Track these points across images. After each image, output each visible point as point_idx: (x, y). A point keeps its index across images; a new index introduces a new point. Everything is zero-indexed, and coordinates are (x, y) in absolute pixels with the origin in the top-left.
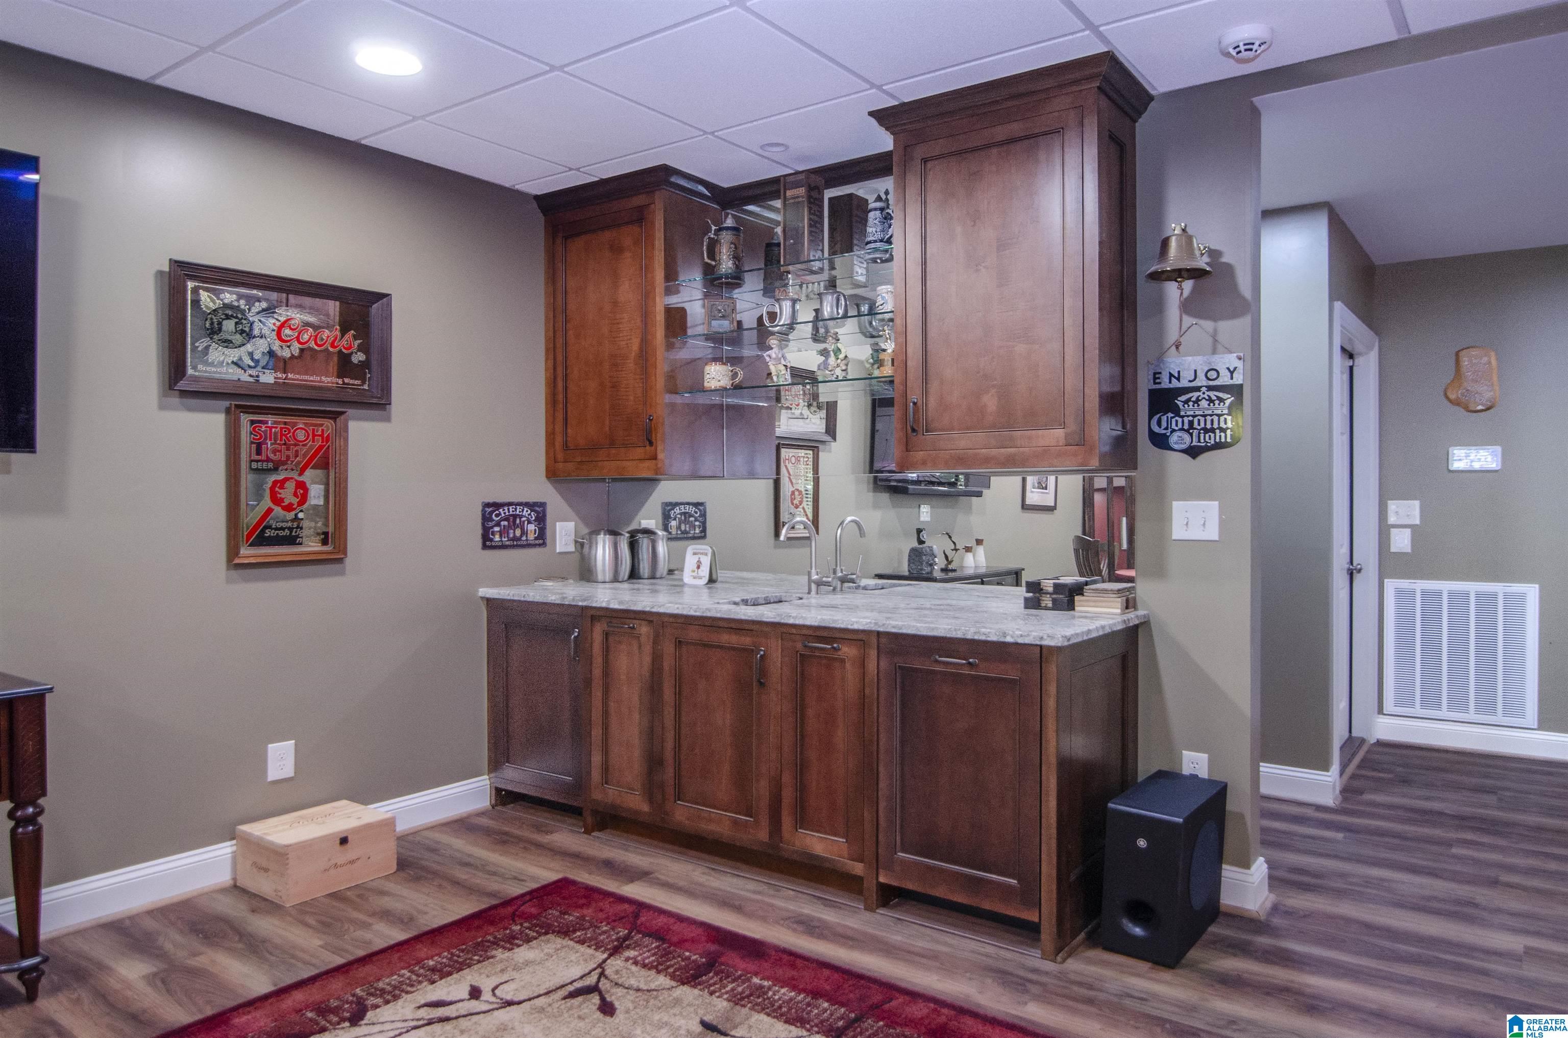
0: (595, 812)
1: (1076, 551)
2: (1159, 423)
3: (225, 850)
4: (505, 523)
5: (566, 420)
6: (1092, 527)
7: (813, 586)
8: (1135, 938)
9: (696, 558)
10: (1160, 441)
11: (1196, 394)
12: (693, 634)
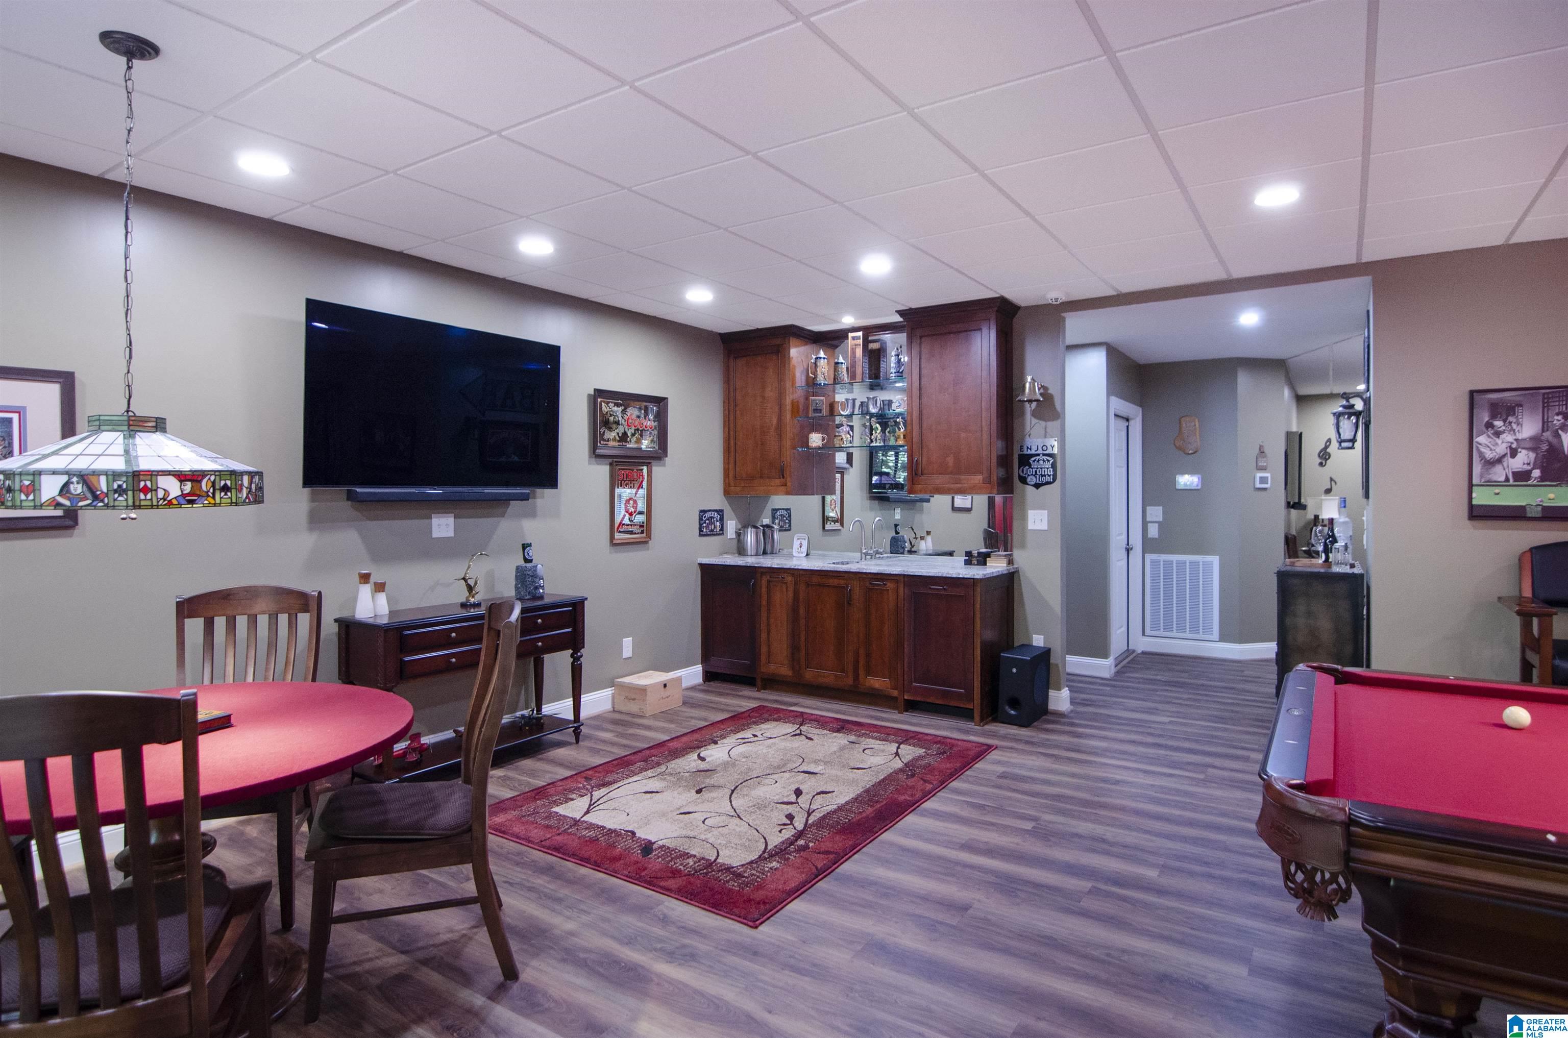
0: (763, 679)
1: (985, 539)
2: (1023, 472)
3: (608, 692)
4: (707, 522)
5: (735, 464)
6: (994, 523)
7: (863, 555)
8: (1011, 715)
9: (799, 541)
10: (1023, 480)
11: (1038, 457)
12: (815, 580)
